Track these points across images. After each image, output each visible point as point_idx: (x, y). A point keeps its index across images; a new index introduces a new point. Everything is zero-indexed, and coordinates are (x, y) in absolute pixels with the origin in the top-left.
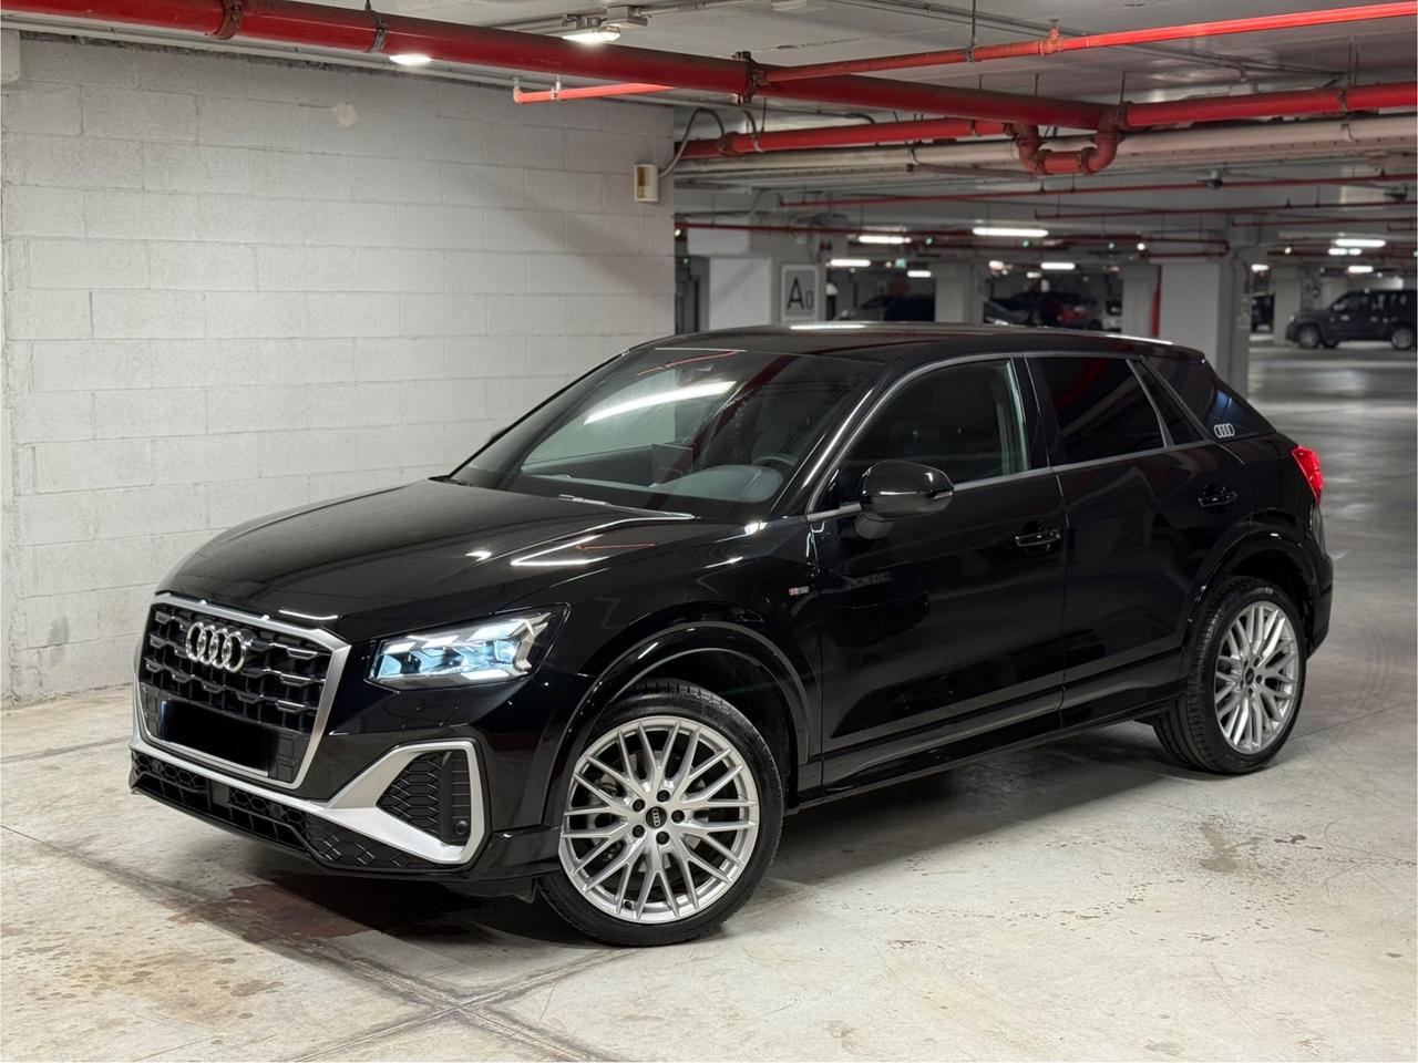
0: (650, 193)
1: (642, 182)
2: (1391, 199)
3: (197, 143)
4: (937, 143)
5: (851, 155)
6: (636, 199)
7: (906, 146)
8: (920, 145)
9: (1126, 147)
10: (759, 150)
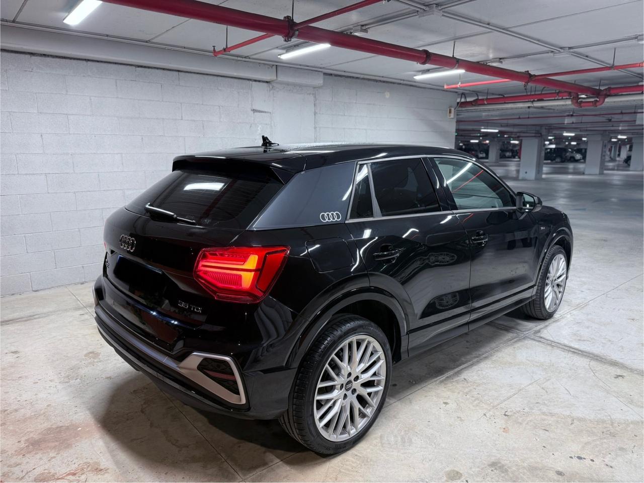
0: (452, 115)
1: (450, 112)
2: (607, 121)
3: (356, 103)
4: (539, 100)
5: (512, 104)
6: (448, 117)
7: (530, 101)
8: (534, 101)
9: (607, 100)
10: (486, 103)
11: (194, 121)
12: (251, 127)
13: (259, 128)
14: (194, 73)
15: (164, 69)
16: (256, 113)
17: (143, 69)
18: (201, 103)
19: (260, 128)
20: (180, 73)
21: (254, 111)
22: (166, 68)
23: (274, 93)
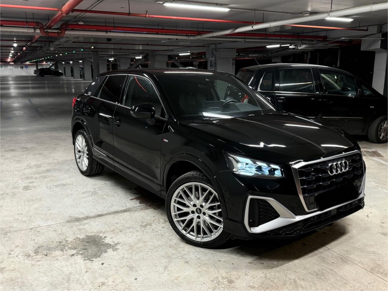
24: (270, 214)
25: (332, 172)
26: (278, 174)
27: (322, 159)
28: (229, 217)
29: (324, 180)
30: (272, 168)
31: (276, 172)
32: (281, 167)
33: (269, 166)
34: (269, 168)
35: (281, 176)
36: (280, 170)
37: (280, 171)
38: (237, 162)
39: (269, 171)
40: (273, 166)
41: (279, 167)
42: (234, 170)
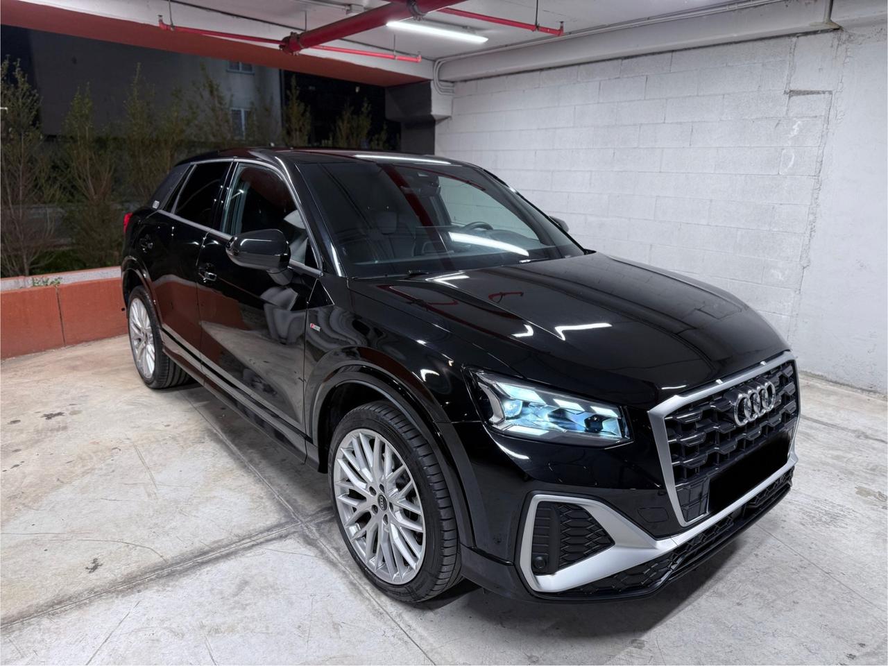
11: (681, 123)
12: (778, 124)
13: (795, 127)
14: (694, 48)
15: (653, 54)
16: (794, 98)
17: (630, 60)
18: (696, 94)
19: (799, 125)
20: (674, 54)
21: (792, 93)
22: (655, 51)
23: (847, 49)
24: (590, 539)
25: (742, 417)
26: (611, 431)
27: (721, 385)
28: (480, 546)
29: (724, 438)
30: (596, 416)
31: (605, 425)
32: (620, 412)
33: (588, 410)
34: (587, 416)
35: (620, 436)
36: (617, 420)
37: (618, 424)
38: (502, 397)
39: (587, 421)
40: (600, 410)
41: (614, 411)
42: (494, 419)
